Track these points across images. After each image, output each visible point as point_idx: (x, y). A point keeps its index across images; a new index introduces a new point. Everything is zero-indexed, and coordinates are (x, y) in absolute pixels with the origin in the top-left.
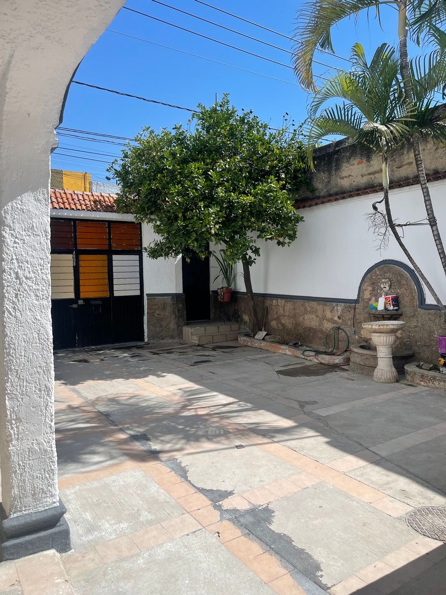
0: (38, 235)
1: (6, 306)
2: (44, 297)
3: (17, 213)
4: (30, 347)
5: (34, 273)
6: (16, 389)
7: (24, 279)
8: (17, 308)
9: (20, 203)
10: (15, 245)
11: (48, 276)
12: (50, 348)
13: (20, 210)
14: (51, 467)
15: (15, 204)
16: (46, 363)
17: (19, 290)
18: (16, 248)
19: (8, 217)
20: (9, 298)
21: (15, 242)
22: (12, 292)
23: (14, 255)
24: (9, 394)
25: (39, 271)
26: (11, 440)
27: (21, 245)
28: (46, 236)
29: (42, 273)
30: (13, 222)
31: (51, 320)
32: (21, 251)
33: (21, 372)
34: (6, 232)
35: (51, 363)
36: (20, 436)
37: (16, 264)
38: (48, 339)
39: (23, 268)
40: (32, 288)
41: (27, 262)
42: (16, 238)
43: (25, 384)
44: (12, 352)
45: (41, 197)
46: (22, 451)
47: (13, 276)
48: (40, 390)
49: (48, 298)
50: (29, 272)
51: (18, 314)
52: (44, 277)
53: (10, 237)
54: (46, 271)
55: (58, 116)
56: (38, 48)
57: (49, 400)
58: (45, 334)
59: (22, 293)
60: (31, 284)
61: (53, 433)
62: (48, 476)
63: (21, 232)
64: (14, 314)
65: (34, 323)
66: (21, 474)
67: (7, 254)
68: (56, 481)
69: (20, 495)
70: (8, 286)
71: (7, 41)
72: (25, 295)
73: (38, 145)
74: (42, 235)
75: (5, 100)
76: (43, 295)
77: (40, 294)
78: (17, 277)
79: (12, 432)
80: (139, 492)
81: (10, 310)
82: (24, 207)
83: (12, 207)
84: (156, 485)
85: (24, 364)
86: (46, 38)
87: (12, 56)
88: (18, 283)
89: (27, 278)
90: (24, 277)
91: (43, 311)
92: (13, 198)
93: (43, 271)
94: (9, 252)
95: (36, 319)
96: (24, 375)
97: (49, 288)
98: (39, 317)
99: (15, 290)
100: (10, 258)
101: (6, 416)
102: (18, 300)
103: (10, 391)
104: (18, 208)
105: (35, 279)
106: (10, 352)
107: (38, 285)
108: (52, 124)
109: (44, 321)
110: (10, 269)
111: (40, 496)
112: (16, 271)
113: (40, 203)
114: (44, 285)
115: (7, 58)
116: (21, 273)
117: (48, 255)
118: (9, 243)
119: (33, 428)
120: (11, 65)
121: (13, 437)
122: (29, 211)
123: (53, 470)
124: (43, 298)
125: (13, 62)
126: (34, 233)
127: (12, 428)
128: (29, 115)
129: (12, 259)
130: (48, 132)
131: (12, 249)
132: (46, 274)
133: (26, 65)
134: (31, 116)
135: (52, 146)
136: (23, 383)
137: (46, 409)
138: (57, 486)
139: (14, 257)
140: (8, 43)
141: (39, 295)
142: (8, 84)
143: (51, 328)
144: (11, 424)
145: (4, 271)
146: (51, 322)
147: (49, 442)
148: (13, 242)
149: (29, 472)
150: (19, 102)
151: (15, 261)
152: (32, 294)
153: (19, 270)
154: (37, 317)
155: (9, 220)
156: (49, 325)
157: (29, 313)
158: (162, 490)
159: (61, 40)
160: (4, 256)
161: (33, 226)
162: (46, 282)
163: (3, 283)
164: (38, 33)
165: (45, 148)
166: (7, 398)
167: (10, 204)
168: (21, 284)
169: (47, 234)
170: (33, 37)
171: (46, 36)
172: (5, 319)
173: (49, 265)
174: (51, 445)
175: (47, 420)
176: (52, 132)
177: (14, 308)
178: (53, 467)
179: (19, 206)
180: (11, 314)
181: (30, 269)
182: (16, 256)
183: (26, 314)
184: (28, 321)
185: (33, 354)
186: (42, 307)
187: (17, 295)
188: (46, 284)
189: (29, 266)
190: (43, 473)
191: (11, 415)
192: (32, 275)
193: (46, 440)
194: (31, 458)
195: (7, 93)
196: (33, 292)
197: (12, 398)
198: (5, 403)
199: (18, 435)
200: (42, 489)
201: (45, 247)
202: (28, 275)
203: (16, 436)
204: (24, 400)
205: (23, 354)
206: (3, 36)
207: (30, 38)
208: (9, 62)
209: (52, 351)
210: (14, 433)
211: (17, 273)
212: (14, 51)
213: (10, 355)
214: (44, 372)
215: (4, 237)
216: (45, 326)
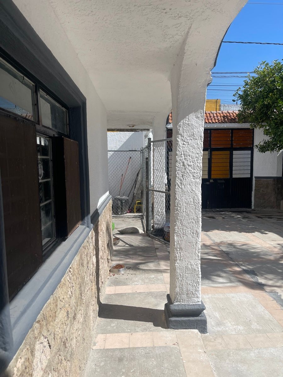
0: (196, 139)
1: (177, 182)
2: (198, 177)
3: (185, 126)
4: (189, 207)
5: (193, 162)
6: (180, 231)
7: (187, 166)
8: (182, 183)
9: (187, 120)
10: (183, 146)
11: (201, 164)
12: (200, 208)
13: (187, 125)
14: (197, 280)
15: (185, 121)
16: (197, 217)
17: (184, 173)
18: (184, 148)
19: (181, 129)
20: (178, 177)
21: (183, 144)
22: (180, 174)
23: (182, 152)
24: (176, 233)
25: (196, 161)
26: (177, 260)
27: (187, 145)
28: (201, 139)
29: (197, 162)
30: (183, 132)
31: (201, 191)
32: (186, 149)
33: (183, 221)
34: (179, 138)
35: (200, 218)
36: (181, 258)
37: (183, 157)
38: (199, 203)
39: (187, 159)
40: (191, 171)
41: (189, 156)
42: (184, 141)
43: (185, 228)
44: (179, 209)
45: (199, 116)
46: (182, 267)
47: (181, 164)
48: (193, 233)
49: (200, 178)
50: (190, 162)
51: (183, 187)
52: (199, 165)
53: (181, 141)
54: (199, 161)
55: (213, 62)
56: (206, 19)
57: (198, 240)
58: (197, 199)
59: (185, 175)
60: (191, 169)
61: (199, 260)
62: (195, 285)
63: (187, 138)
64: (181, 186)
65: (192, 193)
66: (181, 280)
67: (179, 151)
68: (200, 289)
69: (180, 292)
70: (178, 170)
71: (188, 19)
72: (187, 176)
73: (200, 83)
74: (199, 139)
75: (184, 58)
77: (195, 175)
78: (184, 165)
80: (251, 309)
81: (179, 184)
82: (190, 123)
83: (183, 123)
84: (263, 307)
85: (185, 216)
86: (212, 11)
87: (190, 28)
88: (184, 168)
89: (189, 165)
90: (187, 165)
91: (197, 185)
92: (184, 117)
96: (185, 223)
97: (201, 172)
98: (194, 189)
99: (182, 172)
100: (180, 153)
101: (175, 246)
102: (183, 178)
103: (177, 231)
104: (186, 123)
105: (193, 166)
106: (178, 208)
107: (195, 169)
108: (209, 68)
109: (197, 192)
110: (180, 160)
111: (191, 296)
112: (183, 161)
113: (199, 119)
114: (198, 170)
115: (187, 30)
116: (186, 162)
117: (201, 151)
118: (180, 144)
119: (188, 255)
120: (189, 34)
121: (178, 258)
122: (192, 125)
123: (199, 282)
125: (190, 32)
126: (194, 138)
127: (177, 253)
128: (196, 64)
129: (181, 154)
130: (207, 73)
131: (181, 148)
132: (200, 163)
133: (198, 32)
134: (197, 65)
135: (208, 82)
136: (184, 227)
137: (196, 245)
138: (200, 292)
140: (189, 20)
142: (186, 47)
143: (201, 196)
144: (177, 250)
145: (177, 161)
146: (201, 193)
147: (197, 265)
148: (182, 144)
149: (185, 280)
150: (191, 57)
151: (183, 155)
153: (185, 161)
155: (181, 131)
156: (200, 194)
157: (189, 187)
158: (267, 312)
159: (222, 10)
160: (177, 153)
161: (194, 133)
162: (199, 168)
163: (176, 168)
164: (207, 8)
165: (204, 84)
166: (175, 235)
167: (182, 121)
168: (185, 169)
169: (202, 138)
170: (204, 12)
171: (212, 9)
172: (176, 189)
173: (202, 158)
174: (198, 267)
175: (196, 252)
176: (209, 73)
177: (181, 183)
178: (198, 280)
180: (179, 187)
181: (191, 160)
183: (187, 187)
184: (188, 191)
185: (190, 211)
186: (196, 183)
187: (183, 175)
188: (199, 169)
189: (190, 158)
190: (193, 282)
191: (177, 245)
192: (192, 164)
193: (195, 264)
194: (186, 272)
195: (185, 53)
196: (192, 174)
197: (178, 236)
198: (174, 238)
199: (180, 257)
200: (192, 292)
201: (200, 146)
202: (189, 164)
203: (179, 258)
204: (184, 237)
205: (185, 211)
206: (186, 16)
207: (202, 13)
208: (188, 32)
209: (201, 210)
210: (178, 256)
211: (183, 163)
212: (192, 25)
213: (178, 210)
214: (196, 222)
215: (178, 141)
216: (197, 195)
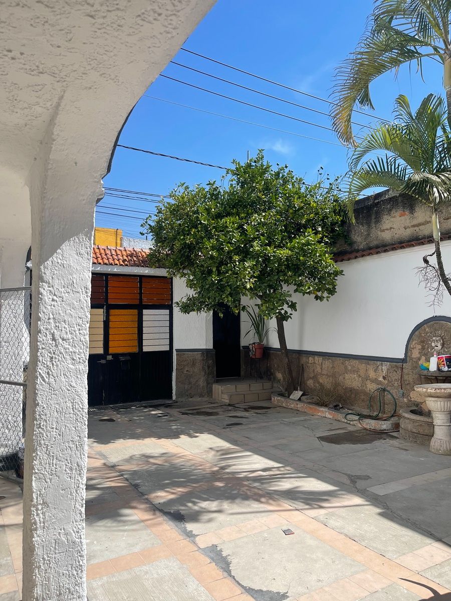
0: (78, 292)
1: (40, 371)
2: (81, 361)
3: (57, 268)
4: (63, 418)
5: (71, 334)
6: (45, 468)
7: (60, 340)
8: (50, 373)
9: (61, 257)
10: (53, 303)
11: (86, 337)
12: (85, 419)
13: (60, 266)
14: (79, 562)
15: (55, 259)
16: (80, 437)
17: (54, 353)
18: (54, 306)
19: (48, 272)
20: (43, 363)
21: (53, 300)
22: (46, 355)
23: (51, 315)
24: (36, 473)
25: (77, 332)
26: (36, 529)
27: (59, 303)
28: (86, 292)
30: (52, 278)
31: (87, 387)
32: (59, 310)
33: (52, 447)
34: (44, 289)
35: (85, 437)
36: (46, 524)
37: (53, 325)
38: (82, 409)
39: (60, 329)
40: (68, 350)
41: (65, 321)
42: (55, 295)
43: (54, 462)
44: (42, 424)
45: (83, 252)
46: (47, 543)
47: (49, 337)
48: (71, 469)
49: (85, 362)
50: (67, 333)
51: (52, 380)
52: (82, 339)
53: (48, 294)
54: (84, 331)
55: (106, 165)
56: (90, 88)
57: (80, 480)
58: (80, 403)
59: (57, 357)
60: (68, 346)
61: (83, 520)
62: (75, 573)
63: (60, 289)
64: (47, 380)
65: (69, 390)
66: (46, 570)
67: (44, 313)
68: (84, 579)
69: (43, 595)
70: (43, 348)
71: (58, 79)
72: (60, 359)
73: (83, 195)
74: (82, 292)
75: (52, 148)
76: (79, 359)
78: (54, 339)
79: (37, 519)
80: (176, 589)
81: (44, 375)
82: (65, 262)
83: (52, 262)
84: (195, 580)
85: (55, 438)
86: (101, 75)
87: (61, 98)
88: (54, 344)
89: (63, 339)
90: (61, 338)
91: (79, 376)
92: (53, 251)
93: (81, 332)
94: (45, 311)
95: (71, 386)
96: (55, 451)
97: (86, 351)
98: (74, 384)
99: (50, 353)
100: (47, 317)
101: (32, 501)
102: (53, 364)
103: (38, 470)
104: (58, 263)
105: (72, 340)
106: (40, 424)
107: (75, 347)
108: (99, 173)
109: (79, 389)
110: (47, 329)
111: (66, 597)
112: (52, 332)
113: (82, 258)
114: (81, 347)
115: (55, 100)
116: (57, 334)
117: (87, 314)
118: (47, 300)
119: (60, 515)
120: (60, 108)
121: (38, 526)
122: (70, 266)
123: (81, 566)
124: (79, 362)
125: (62, 104)
126: (74, 290)
127: (38, 515)
128: (76, 163)
129: (49, 319)
130: (95, 182)
131: (49, 307)
132: (85, 335)
133: (76, 108)
134: (78, 165)
135: (97, 196)
136: (53, 460)
137: (76, 491)
138: (85, 586)
139: (51, 316)
140: (58, 82)
141: (75, 358)
142: (55, 129)
143: (87, 396)
144: (37, 510)
145: (40, 332)
146: (87, 389)
147: (78, 532)
148: (51, 300)
149: (54, 568)
150: (66, 150)
151: (51, 321)
152: (68, 357)
153: (55, 331)
154: (72, 384)
155: (47, 276)
156: (85, 393)
157: (63, 380)
158: (203, 589)
159: (117, 78)
160: (41, 316)
161: (73, 282)
162: (83, 344)
163: (37, 345)
164: (92, 69)
165: (90, 198)
166: (34, 479)
167: (50, 259)
168: (56, 346)
169: (88, 291)
170: (87, 74)
171: (101, 73)
172: (37, 386)
173: (88, 325)
174: (80, 536)
175: (77, 506)
176: (99, 182)
177: (48, 373)
178: (81, 563)
179: (59, 261)
180: (44, 380)
181: (68, 329)
182: (53, 315)
183: (61, 380)
184: (63, 387)
185: (66, 426)
186: (78, 371)
187: (52, 358)
188: (84, 345)
189: (66, 326)
190: (70, 569)
191: (37, 498)
192: (70, 336)
193: (75, 529)
194: (57, 551)
195: (54, 140)
196: (70, 355)
197: (40, 478)
198: (31, 484)
199: (44, 523)
200: (69, 589)
201: (85, 305)
202: (65, 336)
203: (42, 524)
204: (53, 481)
205: (54, 427)
206: (54, 73)
207: (83, 75)
208: (58, 105)
209: (87, 423)
210: (40, 520)
211: (53, 335)
212: (64, 92)
213: (40, 427)
214: (77, 447)
215: (41, 294)
216: (80, 394)
